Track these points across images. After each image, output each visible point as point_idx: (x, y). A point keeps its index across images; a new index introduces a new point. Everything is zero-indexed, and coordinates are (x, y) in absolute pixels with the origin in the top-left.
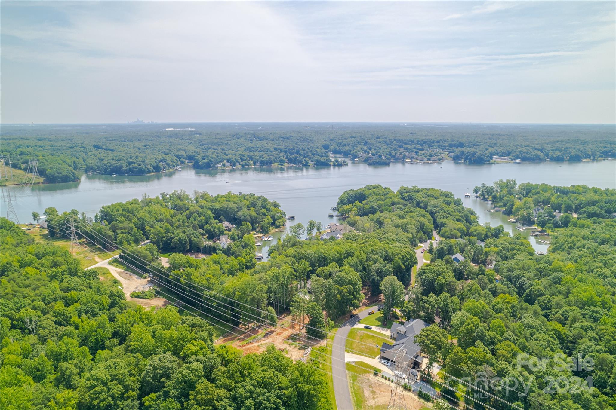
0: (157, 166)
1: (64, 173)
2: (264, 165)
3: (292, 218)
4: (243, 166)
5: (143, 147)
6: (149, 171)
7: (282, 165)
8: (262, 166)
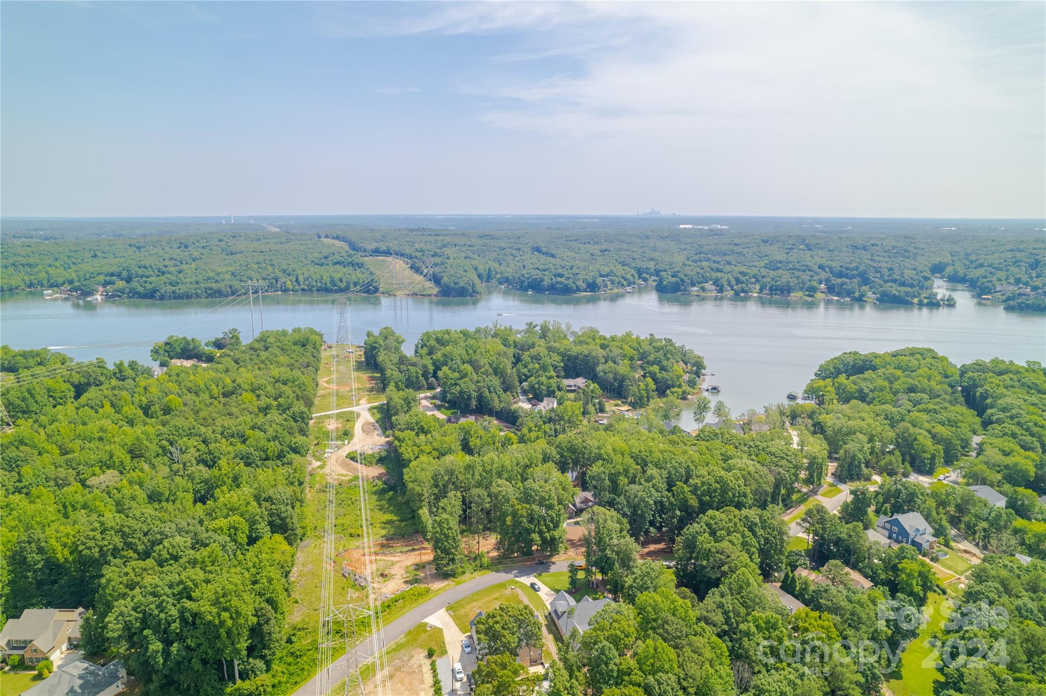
0: (594, 282)
1: (461, 284)
2: (776, 294)
3: (714, 388)
4: (737, 294)
5: (599, 253)
6: (578, 290)
7: (812, 296)
8: (771, 294)
